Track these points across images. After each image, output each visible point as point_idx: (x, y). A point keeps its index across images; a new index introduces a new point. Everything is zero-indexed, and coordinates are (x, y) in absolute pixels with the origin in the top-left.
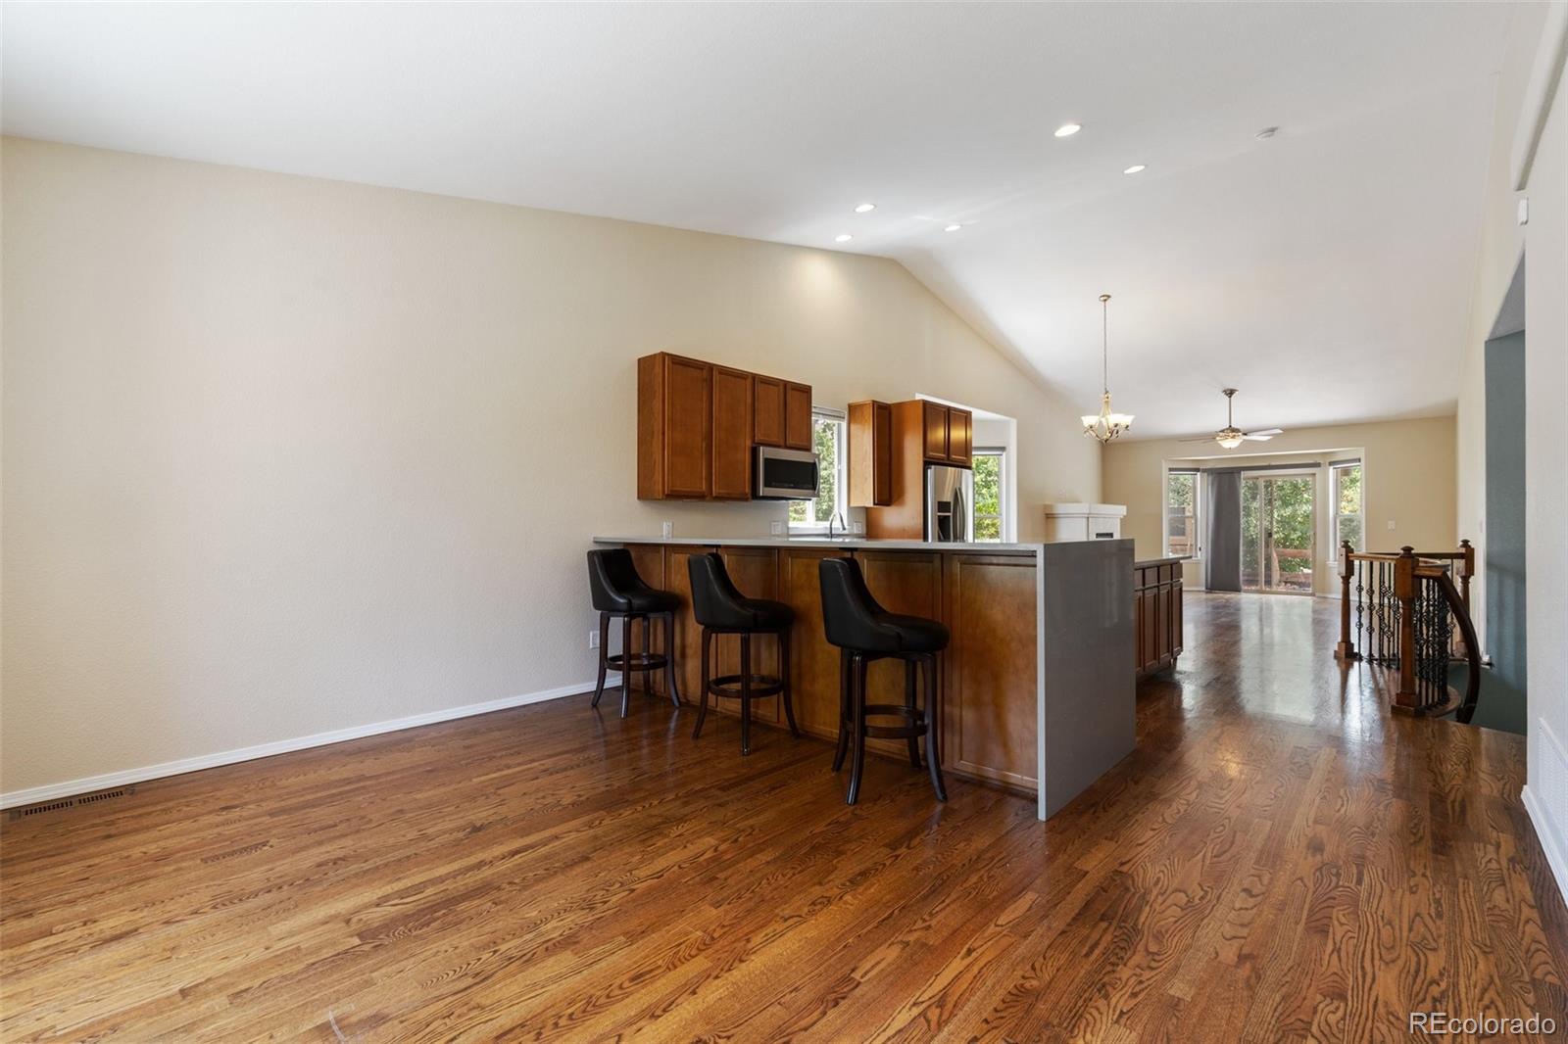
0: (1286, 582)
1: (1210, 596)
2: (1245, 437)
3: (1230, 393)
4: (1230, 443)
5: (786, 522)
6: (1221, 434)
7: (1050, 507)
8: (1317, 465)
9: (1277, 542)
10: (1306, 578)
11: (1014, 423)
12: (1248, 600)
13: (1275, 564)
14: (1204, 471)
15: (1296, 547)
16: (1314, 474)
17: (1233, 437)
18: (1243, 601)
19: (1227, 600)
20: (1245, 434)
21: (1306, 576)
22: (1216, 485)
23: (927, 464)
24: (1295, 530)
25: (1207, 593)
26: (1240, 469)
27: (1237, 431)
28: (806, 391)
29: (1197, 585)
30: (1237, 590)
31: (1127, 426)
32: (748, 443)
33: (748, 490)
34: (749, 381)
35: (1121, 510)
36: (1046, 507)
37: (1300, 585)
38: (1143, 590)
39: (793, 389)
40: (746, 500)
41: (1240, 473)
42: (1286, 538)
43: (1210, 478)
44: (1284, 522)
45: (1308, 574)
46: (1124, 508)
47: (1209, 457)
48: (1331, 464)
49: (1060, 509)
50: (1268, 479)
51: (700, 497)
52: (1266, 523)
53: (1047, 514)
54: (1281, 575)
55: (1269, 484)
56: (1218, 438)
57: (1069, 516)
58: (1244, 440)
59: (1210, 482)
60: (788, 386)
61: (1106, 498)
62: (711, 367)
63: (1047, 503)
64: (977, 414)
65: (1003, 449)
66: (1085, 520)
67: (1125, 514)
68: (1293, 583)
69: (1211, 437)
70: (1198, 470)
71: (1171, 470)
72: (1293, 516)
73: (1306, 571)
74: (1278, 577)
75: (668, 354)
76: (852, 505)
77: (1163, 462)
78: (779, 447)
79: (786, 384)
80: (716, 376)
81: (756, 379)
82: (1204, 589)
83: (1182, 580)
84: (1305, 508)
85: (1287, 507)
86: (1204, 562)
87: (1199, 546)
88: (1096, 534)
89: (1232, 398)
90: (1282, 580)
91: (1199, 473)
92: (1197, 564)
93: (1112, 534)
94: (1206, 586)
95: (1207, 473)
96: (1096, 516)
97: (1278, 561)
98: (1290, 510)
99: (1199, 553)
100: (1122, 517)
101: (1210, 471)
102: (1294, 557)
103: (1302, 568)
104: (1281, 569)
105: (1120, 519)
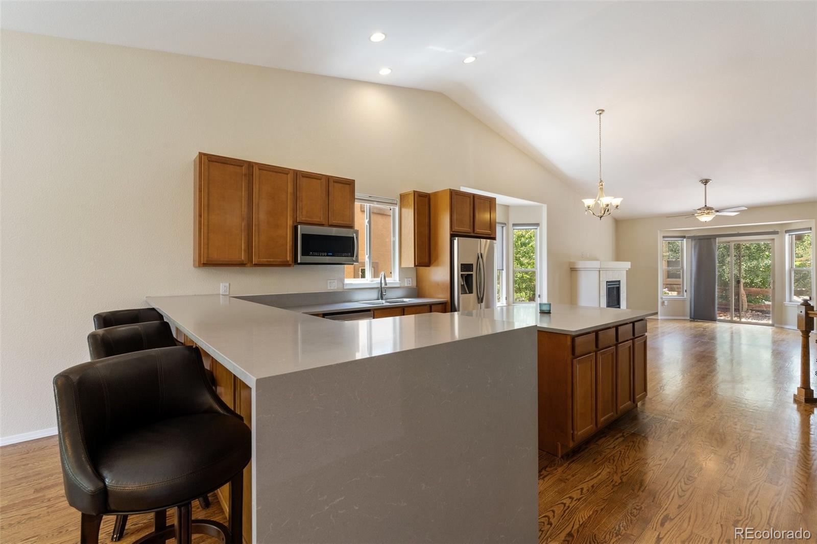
0: (752, 310)
1: (693, 324)
2: (718, 214)
3: (706, 182)
4: (706, 218)
5: (342, 281)
6: (699, 211)
7: (574, 263)
8: (775, 233)
9: (746, 284)
10: (766, 308)
11: (545, 208)
12: (722, 328)
13: (744, 298)
14: (689, 238)
15: (759, 287)
16: (774, 239)
17: (708, 213)
18: (718, 329)
19: (705, 329)
20: (717, 211)
22: (697, 250)
23: (453, 236)
24: (758, 276)
25: (691, 321)
26: (715, 237)
27: (711, 209)
28: (349, 184)
29: (684, 315)
30: (713, 319)
31: (617, 206)
32: (290, 223)
33: (289, 258)
34: (290, 177)
35: (627, 265)
36: (570, 263)
37: (763, 313)
38: (596, 352)
39: (334, 182)
40: (289, 265)
41: (716, 239)
42: (752, 282)
43: (693, 243)
44: (750, 271)
45: (768, 305)
46: (629, 263)
47: (692, 229)
49: (581, 265)
50: (737, 242)
51: (242, 264)
52: (735, 272)
53: (571, 268)
54: (748, 305)
55: (738, 247)
56: (696, 215)
57: (586, 269)
58: (716, 215)
60: (331, 181)
61: (618, 257)
62: (250, 165)
63: (572, 261)
64: (501, 199)
65: (537, 225)
66: (597, 272)
67: (630, 267)
69: (691, 215)
70: (684, 237)
71: (664, 237)
72: (757, 267)
73: (767, 303)
74: (746, 307)
75: (205, 154)
76: (403, 266)
77: (659, 231)
78: (322, 225)
79: (328, 178)
80: (256, 171)
81: (298, 176)
82: (689, 318)
83: (646, 334)
84: (766, 262)
85: (753, 260)
86: (689, 300)
87: (685, 289)
88: (607, 282)
89: (707, 186)
90: (749, 309)
91: (685, 239)
92: (684, 301)
93: (619, 281)
94: (690, 316)
95: (690, 240)
96: (607, 270)
97: (745, 296)
98: (755, 262)
99: (685, 293)
100: (628, 269)
101: (693, 238)
102: (758, 294)
103: (764, 301)
104: (748, 302)
105: (625, 271)
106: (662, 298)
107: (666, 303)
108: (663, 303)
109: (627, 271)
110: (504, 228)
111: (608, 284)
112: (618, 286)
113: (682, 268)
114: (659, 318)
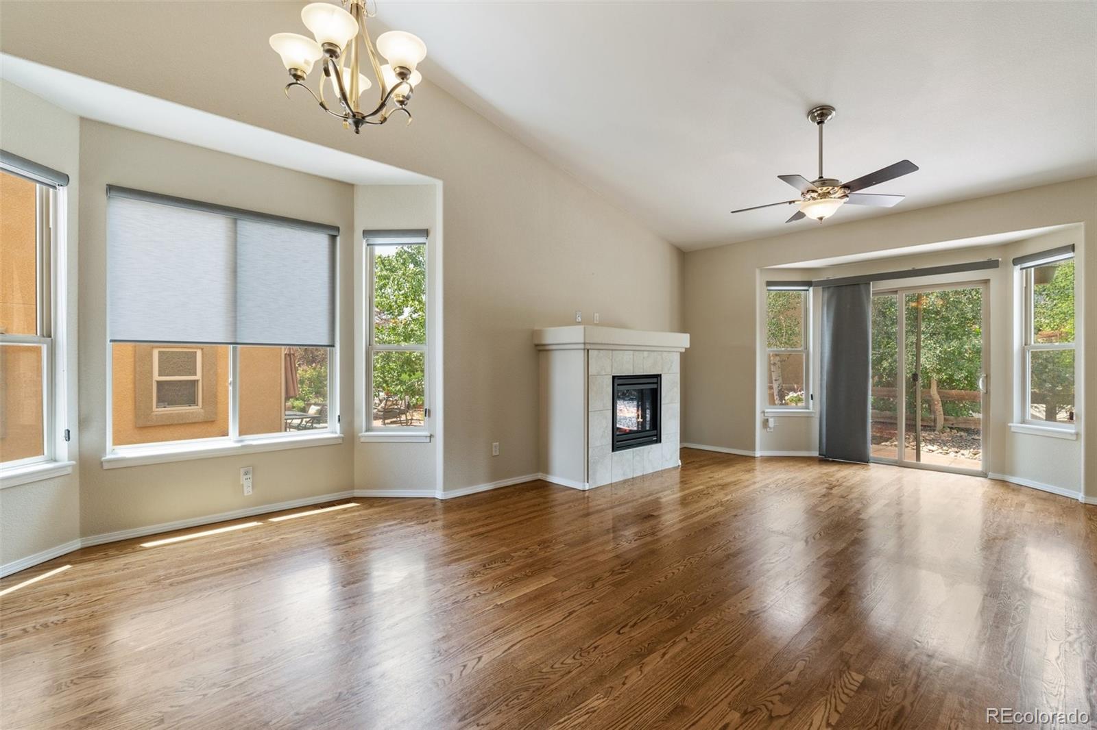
0: (951, 428)
3: (821, 114)
7: (538, 333)
8: (992, 264)
11: (439, 184)
13: (938, 406)
14: (819, 286)
15: (963, 388)
16: (987, 282)
21: (977, 421)
22: (832, 309)
25: (821, 462)
26: (867, 280)
27: (832, 183)
29: (808, 449)
30: (862, 460)
35: (684, 341)
36: (533, 334)
41: (869, 284)
43: (826, 295)
46: (687, 336)
48: (1016, 261)
49: (555, 335)
50: (910, 293)
53: (537, 345)
54: (945, 419)
57: (562, 347)
59: (826, 298)
63: (536, 328)
65: (425, 232)
66: (581, 354)
67: (688, 346)
68: (959, 429)
70: (809, 284)
71: (769, 283)
73: (976, 415)
74: (942, 423)
77: (758, 271)
82: (817, 456)
85: (952, 340)
86: (818, 416)
87: (811, 393)
88: (614, 377)
89: (824, 125)
90: (945, 426)
91: (811, 289)
92: (808, 418)
93: (658, 377)
94: (820, 451)
95: (821, 288)
96: (611, 348)
97: (940, 404)
98: (955, 343)
99: (811, 402)
100: (683, 350)
101: (826, 285)
102: (961, 399)
103: (971, 412)
104: (944, 414)
105: (678, 355)
106: (764, 412)
107: (771, 423)
108: (765, 423)
109: (681, 353)
110: (338, 239)
111: (617, 382)
112: (654, 386)
113: (806, 348)
114: (758, 454)
